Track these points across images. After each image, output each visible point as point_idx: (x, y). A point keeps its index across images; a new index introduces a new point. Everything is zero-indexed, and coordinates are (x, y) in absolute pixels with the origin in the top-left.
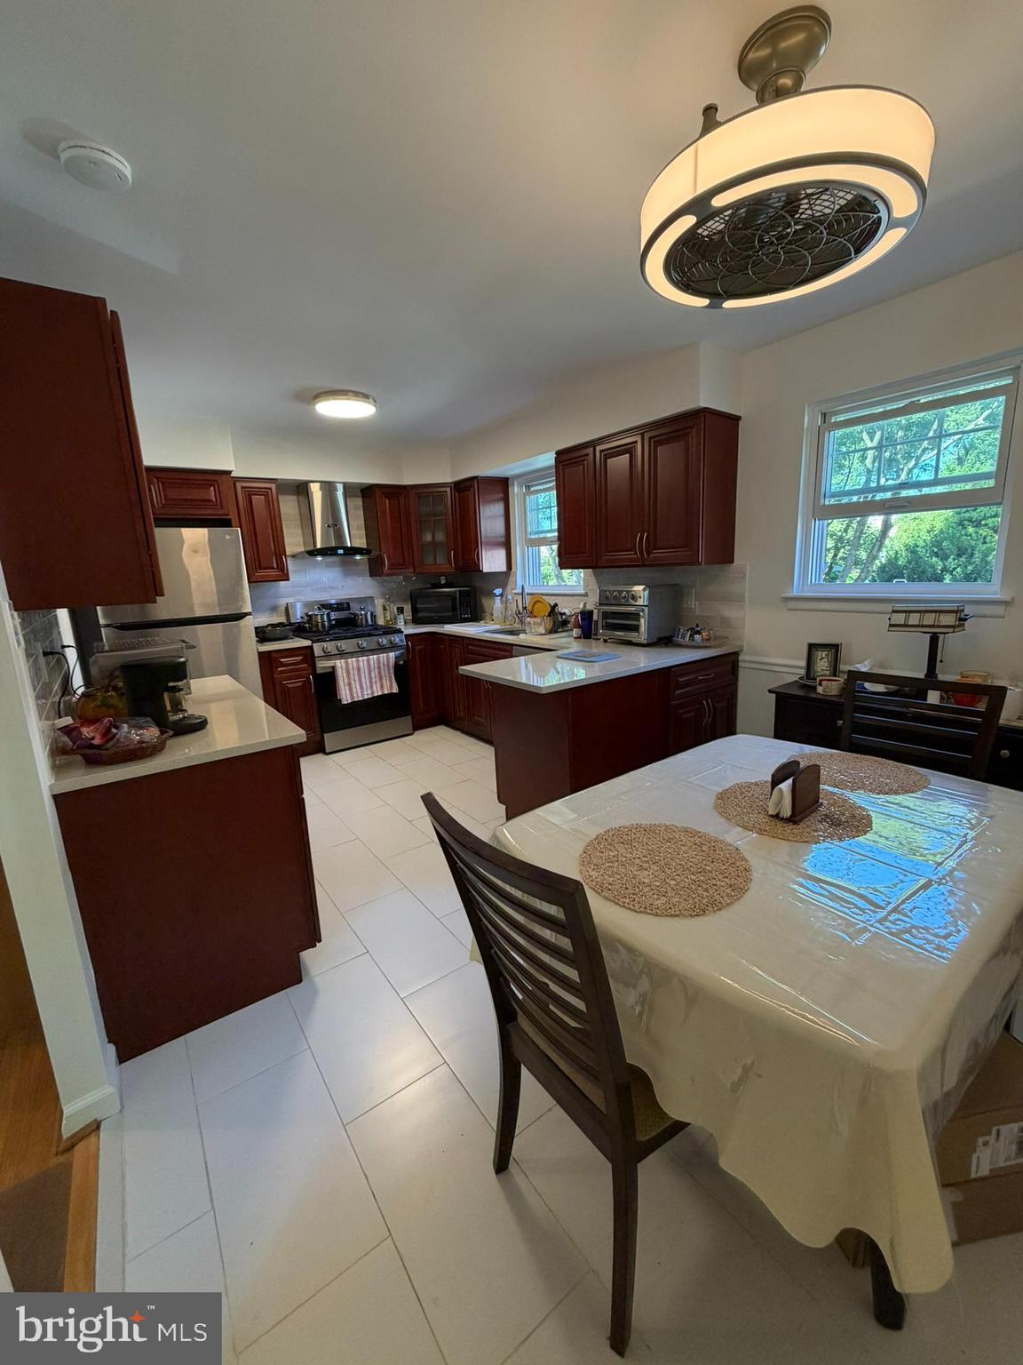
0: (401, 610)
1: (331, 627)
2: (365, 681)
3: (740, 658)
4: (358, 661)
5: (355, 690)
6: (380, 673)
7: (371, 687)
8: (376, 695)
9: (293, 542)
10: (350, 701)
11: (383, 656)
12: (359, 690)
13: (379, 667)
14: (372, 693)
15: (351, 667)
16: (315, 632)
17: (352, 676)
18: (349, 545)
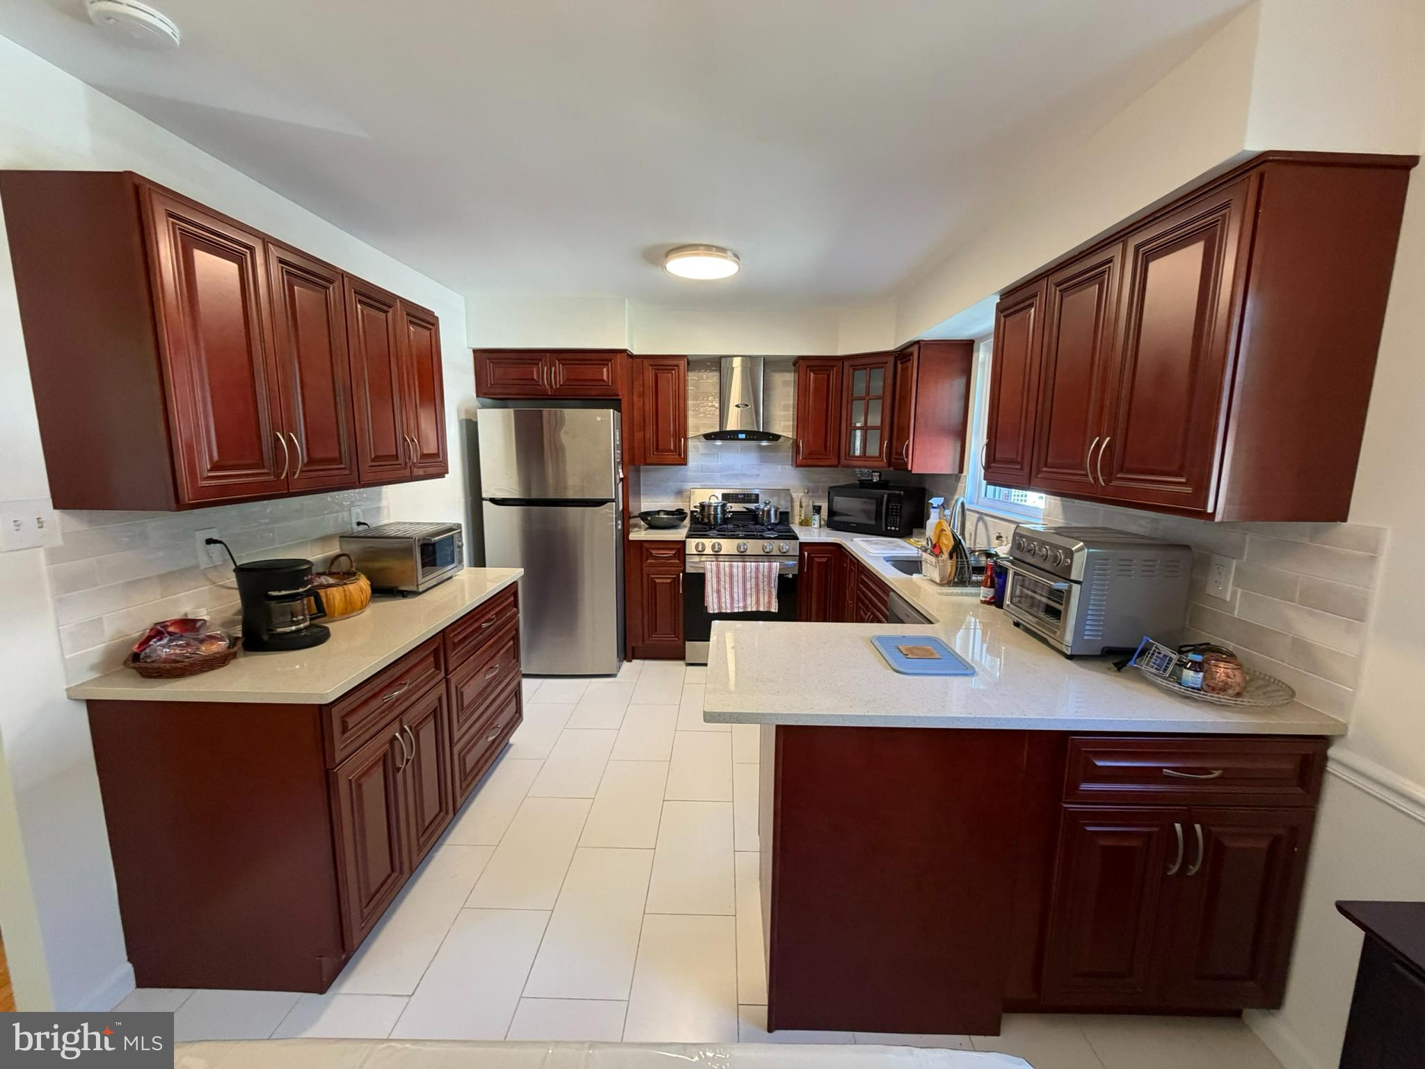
0: (817, 510)
1: (725, 521)
2: (738, 591)
3: (1332, 752)
4: (731, 567)
5: (723, 600)
6: (757, 585)
7: (745, 600)
8: (749, 610)
10: (716, 611)
11: (764, 566)
12: (728, 601)
13: (757, 578)
14: (745, 607)
15: (722, 571)
16: (705, 524)
17: (722, 583)
18: (761, 430)
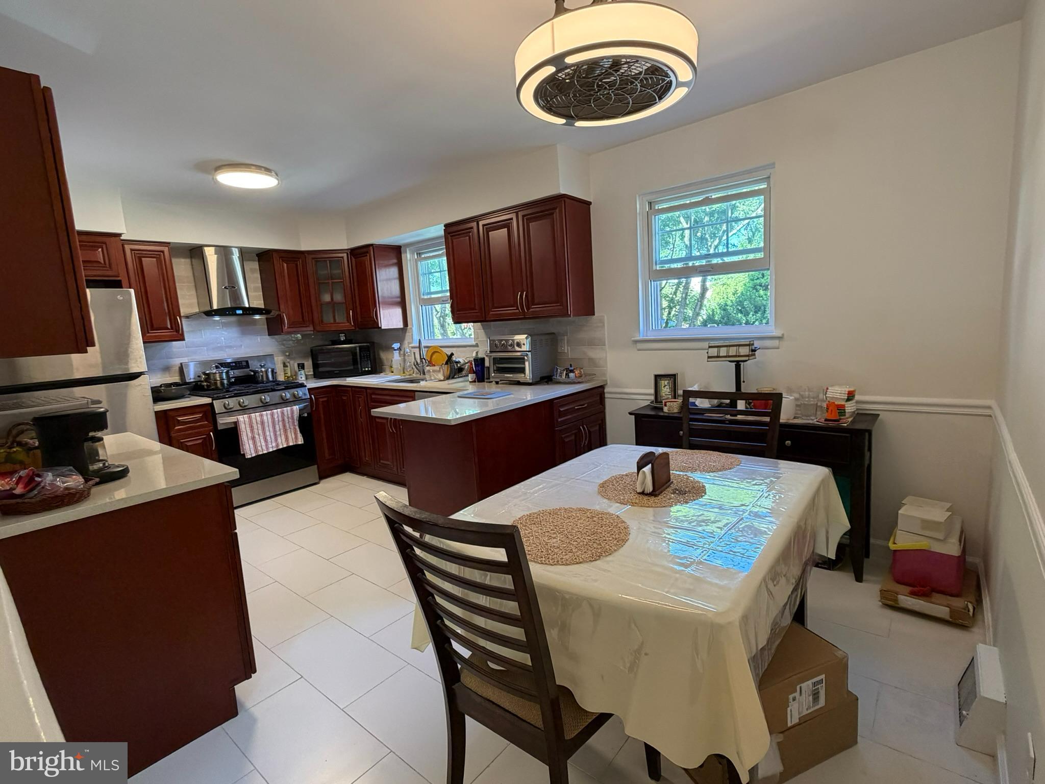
0: (301, 366)
1: (231, 384)
2: (269, 434)
3: (606, 390)
4: (261, 416)
5: (259, 444)
6: (284, 426)
7: (276, 440)
8: (281, 447)
9: (188, 302)
10: (254, 455)
11: (287, 410)
12: (263, 444)
13: (283, 420)
14: (277, 445)
15: (254, 421)
16: (213, 390)
17: (256, 431)
18: (247, 306)
